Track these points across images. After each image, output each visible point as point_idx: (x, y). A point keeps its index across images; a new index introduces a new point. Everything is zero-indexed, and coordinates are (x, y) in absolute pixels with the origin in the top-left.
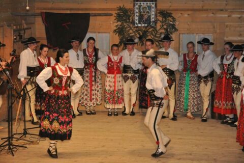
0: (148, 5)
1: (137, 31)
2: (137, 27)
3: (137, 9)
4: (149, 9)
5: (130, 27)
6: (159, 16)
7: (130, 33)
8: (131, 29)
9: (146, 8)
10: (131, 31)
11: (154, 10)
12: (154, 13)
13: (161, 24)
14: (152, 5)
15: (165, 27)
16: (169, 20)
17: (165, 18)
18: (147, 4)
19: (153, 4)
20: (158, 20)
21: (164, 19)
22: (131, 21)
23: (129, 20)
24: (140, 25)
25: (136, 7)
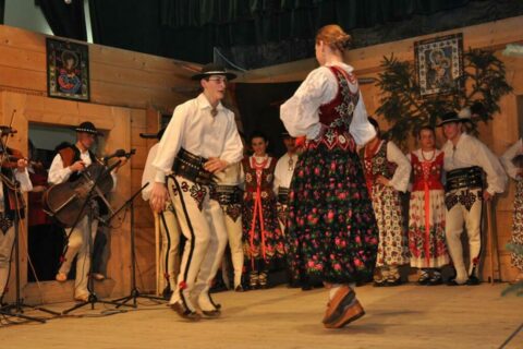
0: (445, 46)
1: (424, 105)
2: (424, 97)
3: (422, 58)
4: (446, 56)
5: (410, 99)
6: (470, 65)
7: (413, 112)
8: (412, 102)
9: (440, 53)
10: (413, 108)
11: (456, 54)
12: (457, 61)
13: (474, 82)
14: (451, 45)
15: (484, 86)
16: (491, 70)
17: (484, 68)
18: (442, 45)
19: (454, 42)
20: (468, 75)
21: (480, 71)
22: (411, 85)
23: (408, 84)
24: (430, 92)
25: (420, 54)
